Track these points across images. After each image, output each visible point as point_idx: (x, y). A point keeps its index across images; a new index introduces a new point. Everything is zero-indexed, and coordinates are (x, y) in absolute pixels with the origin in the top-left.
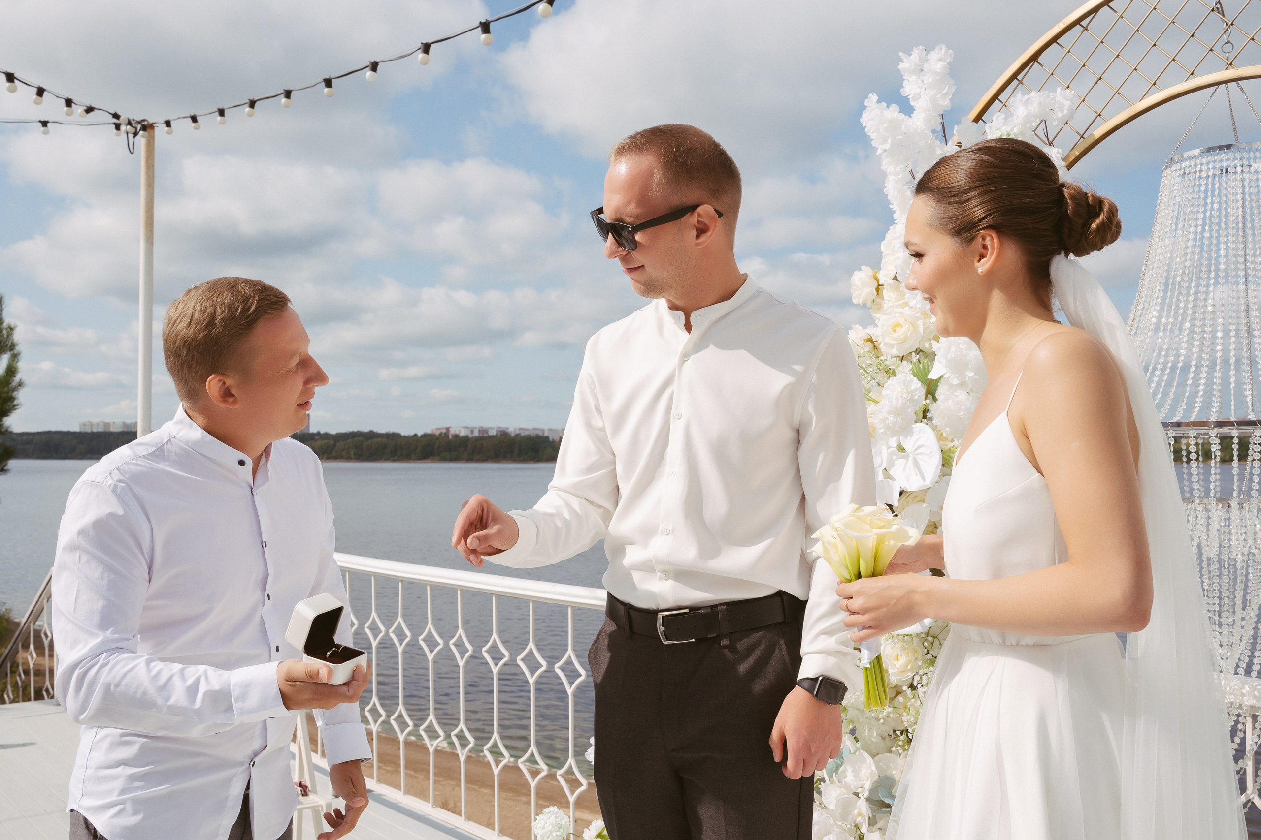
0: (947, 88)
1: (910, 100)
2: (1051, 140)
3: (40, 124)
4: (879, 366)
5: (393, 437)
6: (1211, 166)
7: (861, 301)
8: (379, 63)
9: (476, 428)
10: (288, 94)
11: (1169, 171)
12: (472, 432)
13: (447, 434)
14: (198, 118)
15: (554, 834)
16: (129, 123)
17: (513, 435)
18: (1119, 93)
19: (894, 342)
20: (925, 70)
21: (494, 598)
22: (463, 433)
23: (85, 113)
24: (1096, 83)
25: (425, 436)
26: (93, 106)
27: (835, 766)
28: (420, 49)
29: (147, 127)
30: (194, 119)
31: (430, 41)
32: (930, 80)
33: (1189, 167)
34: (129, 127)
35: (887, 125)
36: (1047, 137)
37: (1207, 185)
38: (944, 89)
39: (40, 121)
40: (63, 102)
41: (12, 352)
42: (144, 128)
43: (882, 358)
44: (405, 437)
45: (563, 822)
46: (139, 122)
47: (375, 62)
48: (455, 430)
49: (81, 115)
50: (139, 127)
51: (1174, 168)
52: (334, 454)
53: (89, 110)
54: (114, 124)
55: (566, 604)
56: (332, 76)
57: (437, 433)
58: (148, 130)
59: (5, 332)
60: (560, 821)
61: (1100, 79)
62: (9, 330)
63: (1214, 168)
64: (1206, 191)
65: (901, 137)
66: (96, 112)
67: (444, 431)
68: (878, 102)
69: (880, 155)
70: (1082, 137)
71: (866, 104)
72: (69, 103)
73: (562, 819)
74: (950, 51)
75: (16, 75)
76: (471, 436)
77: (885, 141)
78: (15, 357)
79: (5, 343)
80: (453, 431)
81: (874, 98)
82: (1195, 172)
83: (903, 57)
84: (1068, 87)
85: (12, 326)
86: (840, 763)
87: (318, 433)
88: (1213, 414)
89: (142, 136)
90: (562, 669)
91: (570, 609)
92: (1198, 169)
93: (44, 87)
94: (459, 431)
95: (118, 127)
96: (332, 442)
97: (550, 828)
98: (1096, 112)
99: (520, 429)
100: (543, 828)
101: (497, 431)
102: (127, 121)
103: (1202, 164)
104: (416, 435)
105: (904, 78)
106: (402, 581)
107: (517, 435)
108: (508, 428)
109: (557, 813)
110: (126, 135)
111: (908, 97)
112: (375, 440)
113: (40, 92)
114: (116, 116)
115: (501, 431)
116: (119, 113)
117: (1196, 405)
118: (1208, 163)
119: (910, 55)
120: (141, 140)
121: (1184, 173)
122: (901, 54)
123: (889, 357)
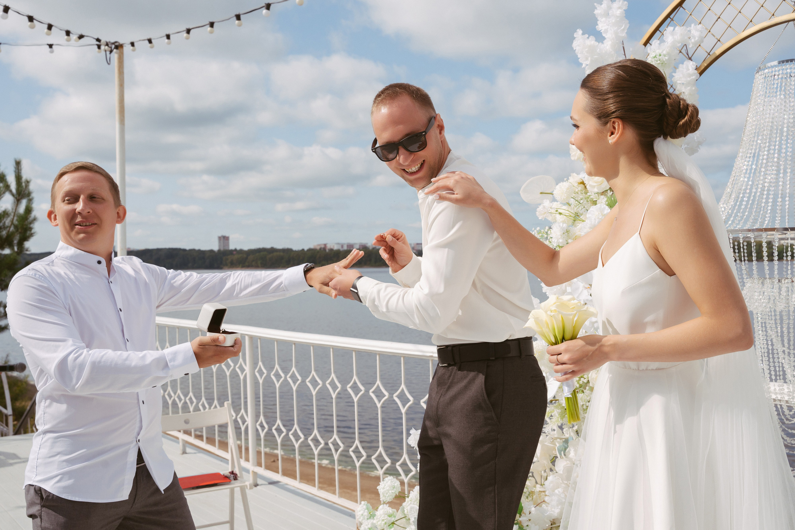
0: (624, 26)
1: (602, 33)
2: (690, 56)
3: (48, 47)
4: (587, 199)
5: (288, 251)
6: (780, 72)
7: (576, 158)
9: (345, 244)
10: (212, 25)
11: (757, 75)
12: (342, 246)
13: (324, 249)
14: (153, 41)
15: (390, 492)
16: (107, 44)
17: (371, 248)
18: (730, 27)
19: (595, 184)
20: (610, 14)
21: (354, 353)
22: (336, 248)
23: (78, 39)
24: (717, 20)
25: (310, 250)
26: (84, 34)
27: (564, 448)
29: (119, 47)
30: (150, 41)
32: (613, 21)
33: (768, 73)
34: (107, 47)
35: (587, 49)
36: (688, 54)
37: (777, 84)
38: (622, 26)
39: (48, 45)
40: (64, 33)
41: (28, 198)
42: (117, 47)
43: (588, 194)
44: (296, 251)
45: (396, 485)
46: (113, 43)
48: (330, 246)
49: (75, 41)
50: (113, 46)
51: (760, 73)
52: (247, 264)
53: (81, 37)
54: (97, 45)
55: (400, 355)
56: (241, 13)
57: (318, 248)
58: (119, 48)
59: (24, 184)
60: (394, 484)
61: (719, 18)
62: (26, 183)
63: (783, 73)
64: (777, 88)
65: (596, 57)
66: (85, 38)
67: (323, 246)
68: (583, 34)
69: (584, 68)
70: (709, 54)
71: (575, 36)
72: (68, 33)
73: (395, 483)
74: (626, 2)
75: (34, 17)
76: (341, 249)
77: (587, 59)
78: (30, 201)
79: (24, 191)
80: (329, 246)
81: (580, 32)
82: (771, 76)
83: (597, 6)
84: (700, 23)
85: (29, 180)
86: (567, 446)
87: (236, 250)
88: (777, 225)
89: (116, 53)
90: (398, 397)
91: (402, 358)
92: (773, 74)
93: (52, 24)
94: (333, 246)
95: (99, 47)
96: (245, 256)
97: (388, 488)
98: (717, 39)
100: (384, 488)
101: (360, 246)
102: (105, 43)
103: (775, 71)
104: (303, 250)
105: (598, 19)
106: (295, 344)
108: (367, 244)
109: (392, 479)
110: (104, 53)
111: (601, 31)
112: (275, 254)
113: (50, 27)
114: (98, 40)
115: (362, 246)
116: (100, 38)
117: (766, 219)
118: (779, 71)
119: (601, 4)
120: (115, 56)
121: (765, 76)
122: (595, 4)
123: (593, 193)
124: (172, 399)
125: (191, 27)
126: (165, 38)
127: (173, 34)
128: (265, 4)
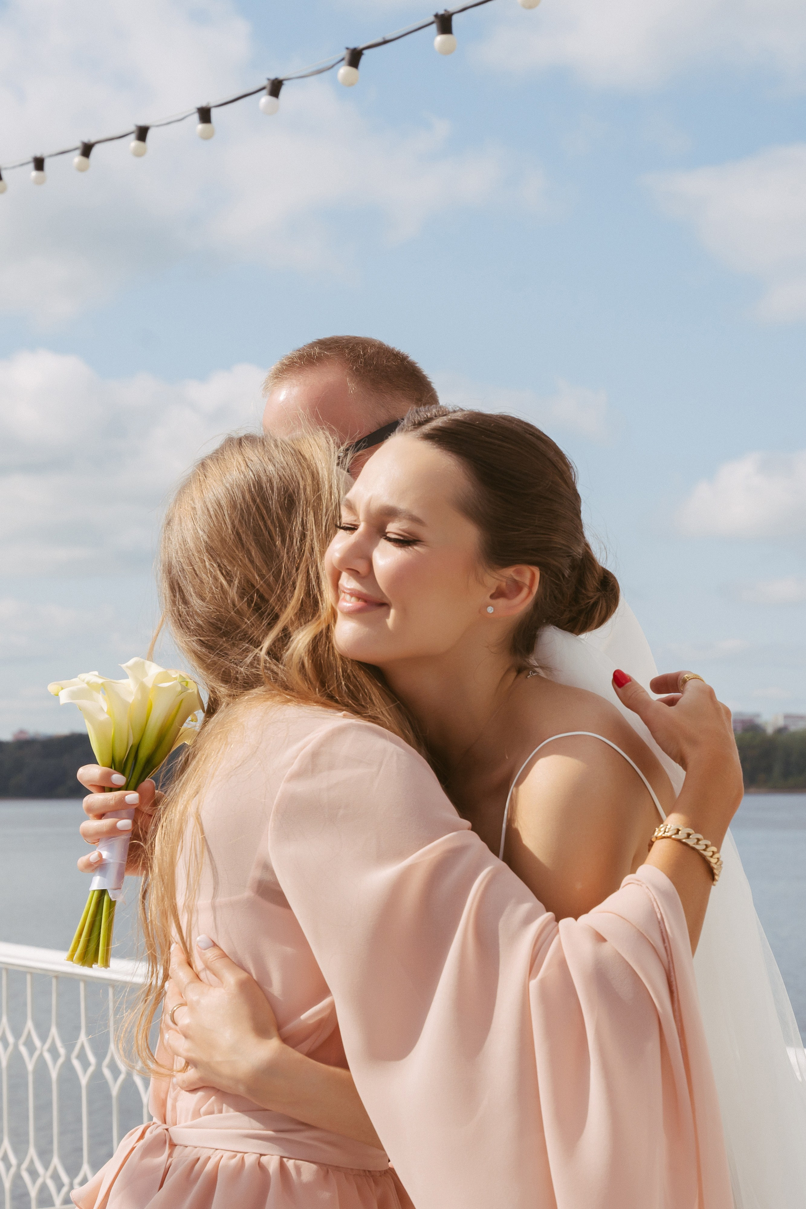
8: (285, 82)
10: (142, 134)
17: (770, 730)
28: (343, 59)
31: (361, 46)
47: (276, 79)
99: (787, 717)
107: (780, 731)
108: (758, 715)
124: (40, 1181)
125: (93, 140)
126: (32, 166)
127: (51, 156)
128: (269, 79)
